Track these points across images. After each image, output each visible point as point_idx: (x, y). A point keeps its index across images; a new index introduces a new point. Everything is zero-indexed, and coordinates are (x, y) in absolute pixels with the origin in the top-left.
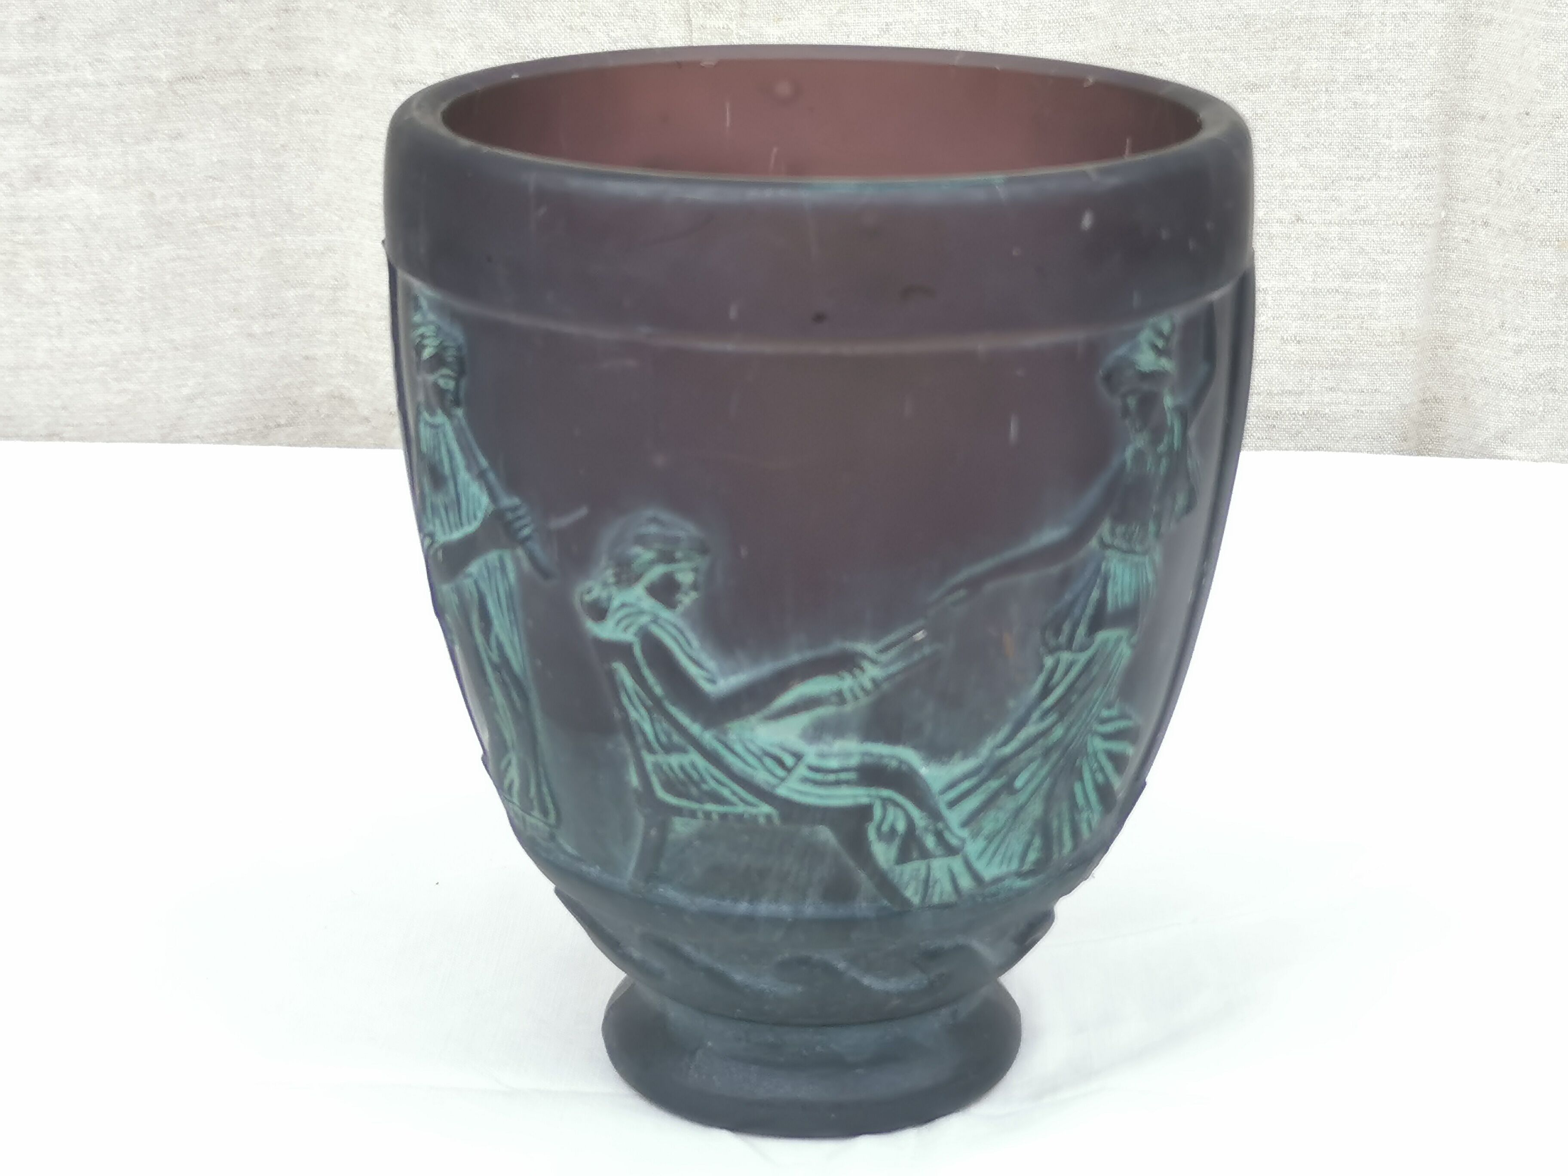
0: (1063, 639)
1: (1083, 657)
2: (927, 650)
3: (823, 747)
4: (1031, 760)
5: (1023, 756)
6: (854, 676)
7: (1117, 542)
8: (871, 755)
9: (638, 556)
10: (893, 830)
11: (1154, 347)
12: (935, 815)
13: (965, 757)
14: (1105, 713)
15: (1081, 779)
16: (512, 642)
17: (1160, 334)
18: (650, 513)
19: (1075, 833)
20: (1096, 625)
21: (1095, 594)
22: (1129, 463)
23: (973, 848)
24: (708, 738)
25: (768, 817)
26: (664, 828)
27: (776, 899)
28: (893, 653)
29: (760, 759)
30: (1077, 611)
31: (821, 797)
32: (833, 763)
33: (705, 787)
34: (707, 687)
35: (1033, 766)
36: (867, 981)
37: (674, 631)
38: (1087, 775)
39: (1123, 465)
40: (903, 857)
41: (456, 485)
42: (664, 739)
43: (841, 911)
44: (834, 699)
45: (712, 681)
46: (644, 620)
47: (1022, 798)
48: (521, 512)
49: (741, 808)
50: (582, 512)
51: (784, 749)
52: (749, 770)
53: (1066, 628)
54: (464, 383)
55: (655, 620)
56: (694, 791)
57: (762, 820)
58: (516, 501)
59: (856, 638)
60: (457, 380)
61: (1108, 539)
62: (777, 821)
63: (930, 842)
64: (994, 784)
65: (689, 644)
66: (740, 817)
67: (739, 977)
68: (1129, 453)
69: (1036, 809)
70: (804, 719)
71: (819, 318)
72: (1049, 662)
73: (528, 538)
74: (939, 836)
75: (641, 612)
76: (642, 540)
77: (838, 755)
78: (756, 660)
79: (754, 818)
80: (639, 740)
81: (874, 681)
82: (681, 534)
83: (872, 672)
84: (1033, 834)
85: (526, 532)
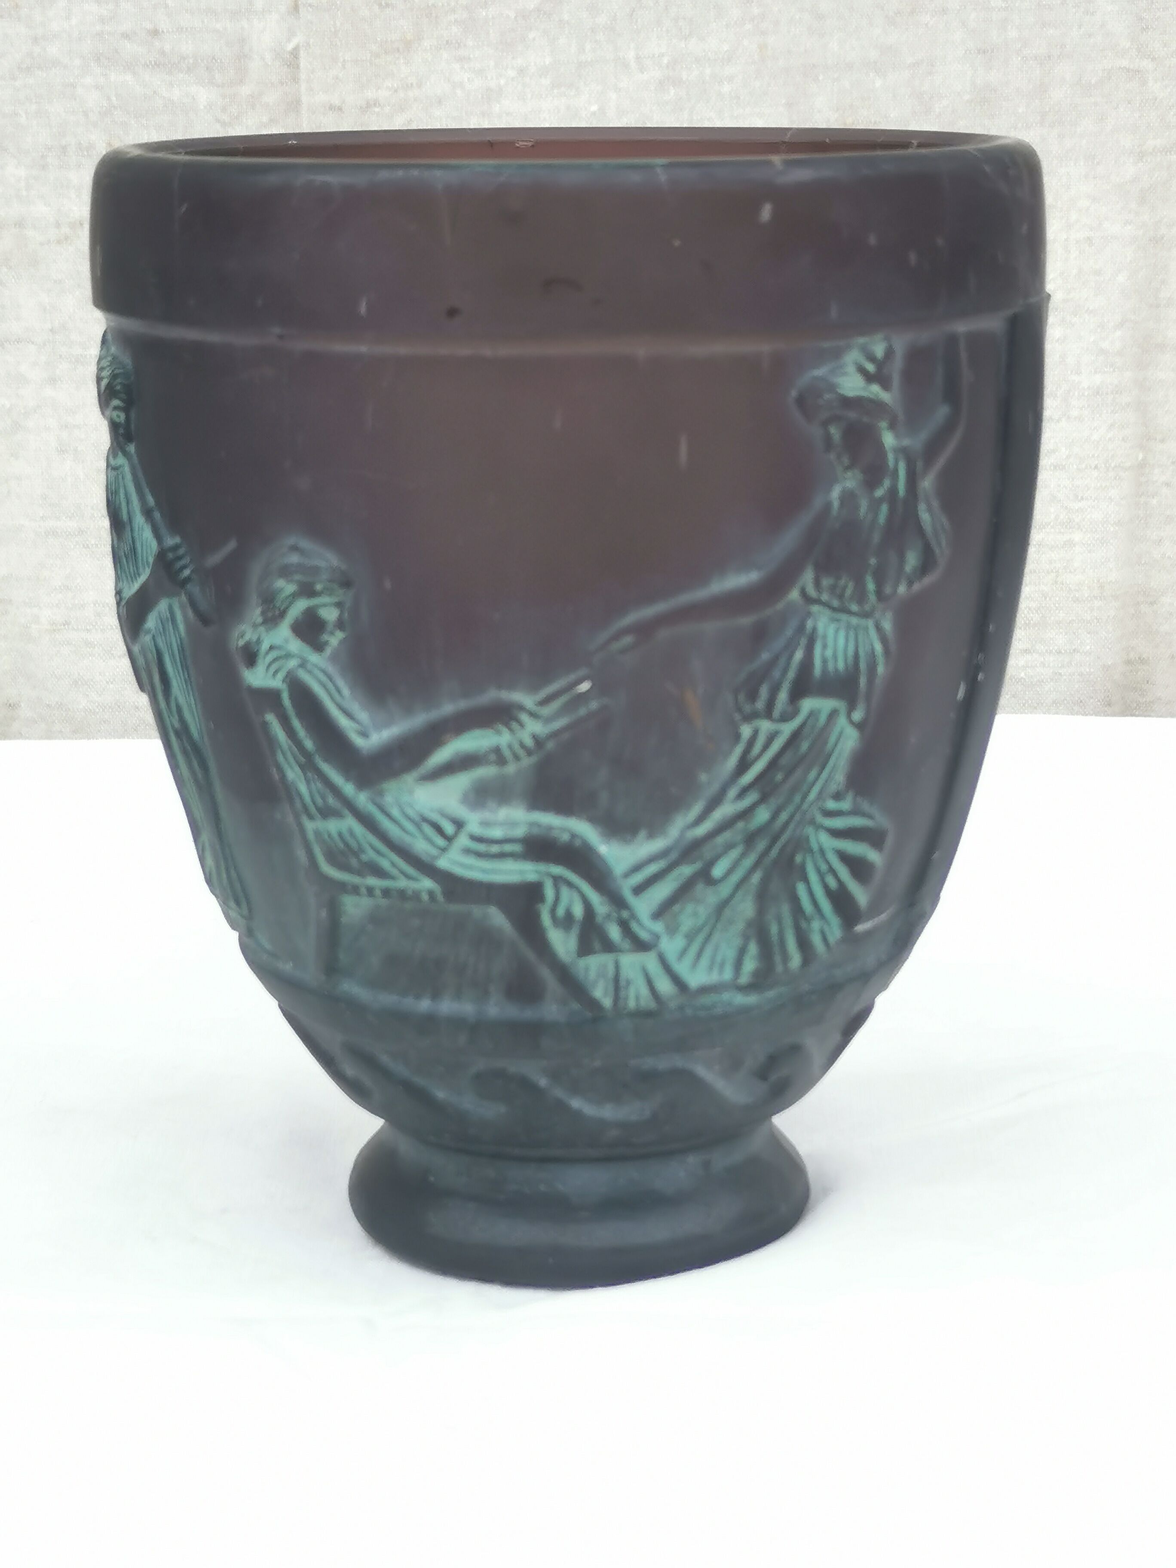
0: (760, 705)
1: (787, 729)
2: (594, 705)
3: (486, 815)
4: (729, 847)
5: (720, 840)
6: (511, 730)
7: (825, 597)
8: (539, 825)
9: (281, 590)
10: (569, 916)
11: (862, 371)
12: (618, 901)
13: (651, 836)
14: (831, 805)
15: (806, 880)
16: (189, 705)
17: (872, 358)
18: (291, 540)
19: (804, 944)
20: (800, 691)
21: (799, 655)
22: (836, 504)
23: (670, 946)
24: (362, 799)
25: (431, 893)
26: (334, 909)
27: (458, 995)
28: (556, 705)
29: (418, 826)
30: (776, 674)
31: (484, 871)
32: (497, 833)
33: (364, 857)
34: (359, 741)
35: (734, 854)
36: (576, 1103)
37: (324, 678)
38: (813, 877)
39: (828, 506)
40: (585, 949)
41: (132, 530)
42: (319, 801)
43: (528, 1014)
44: (493, 757)
45: (364, 734)
46: (292, 663)
47: (725, 890)
48: (181, 551)
49: (402, 883)
50: (232, 545)
51: (444, 815)
52: (407, 839)
53: (764, 692)
54: (133, 415)
55: (303, 665)
56: (354, 862)
57: (425, 897)
58: (177, 540)
59: (511, 686)
60: (126, 410)
61: (811, 591)
62: (440, 898)
63: (614, 932)
64: (686, 870)
65: (339, 691)
66: (402, 894)
67: (440, 1094)
68: (835, 493)
69: (746, 908)
70: (462, 781)
71: (452, 312)
72: (746, 731)
73: (188, 580)
74: (625, 926)
75: (288, 656)
76: (285, 572)
77: (501, 824)
78: (408, 711)
79: (416, 896)
80: (298, 805)
81: (535, 737)
82: (322, 564)
83: (532, 728)
84: (746, 938)
85: (186, 573)
